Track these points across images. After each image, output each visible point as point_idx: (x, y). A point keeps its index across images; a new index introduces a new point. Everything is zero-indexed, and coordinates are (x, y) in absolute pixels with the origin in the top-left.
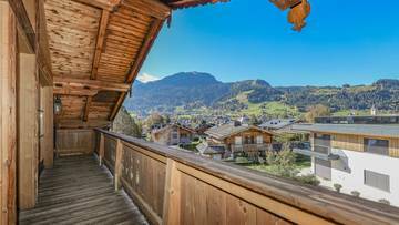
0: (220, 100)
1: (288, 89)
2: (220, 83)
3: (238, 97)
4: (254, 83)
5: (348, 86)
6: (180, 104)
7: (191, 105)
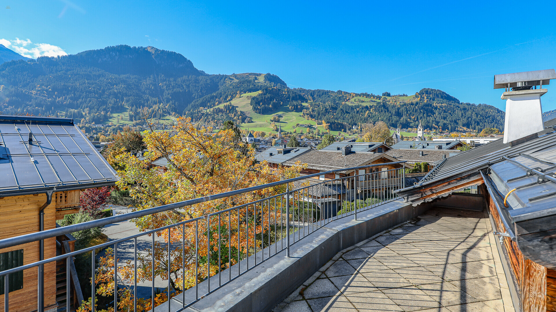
0: (204, 105)
1: (312, 93)
2: (202, 73)
3: (234, 102)
4: (261, 79)
5: (389, 95)
6: (121, 110)
7: (146, 110)
